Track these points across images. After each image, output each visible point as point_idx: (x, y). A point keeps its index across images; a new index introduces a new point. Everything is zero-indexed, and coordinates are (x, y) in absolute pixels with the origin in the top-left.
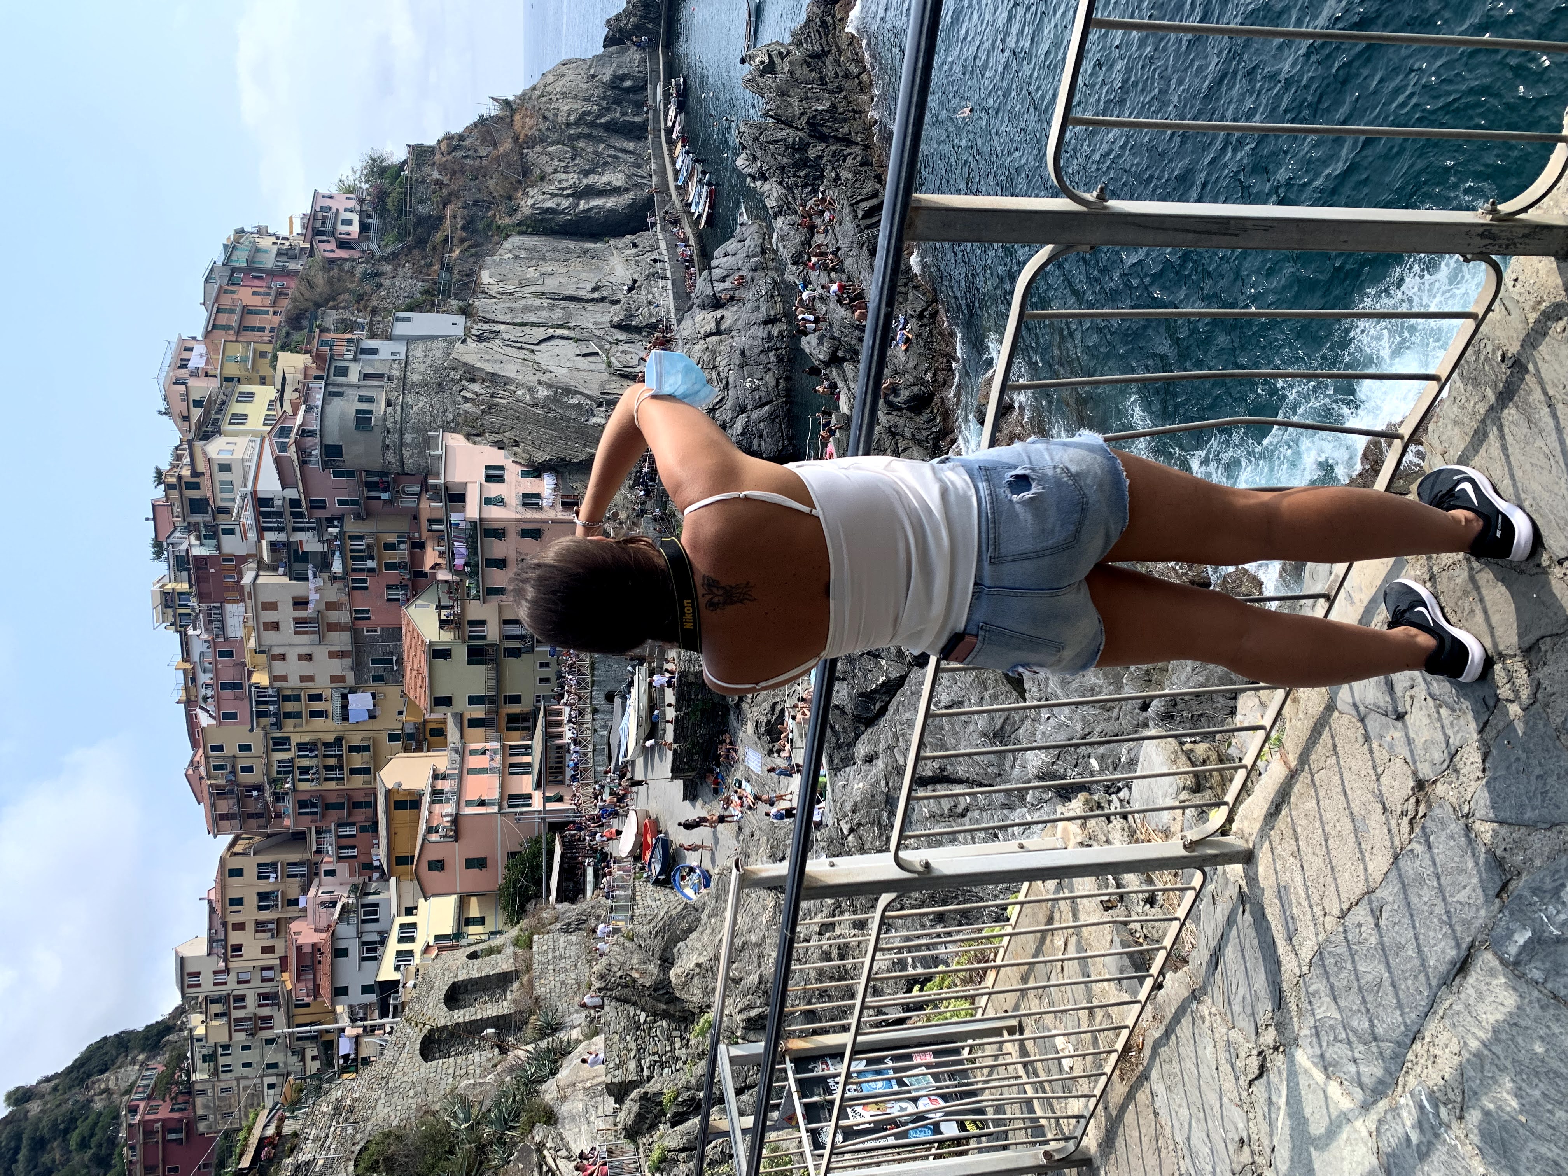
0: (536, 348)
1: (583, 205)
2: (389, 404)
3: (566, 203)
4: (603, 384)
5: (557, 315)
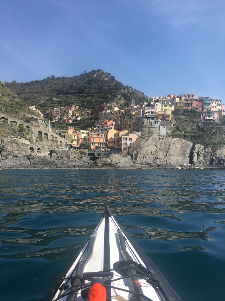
0: (155, 145)
1: (195, 154)
2: (146, 126)
3: (197, 151)
4: (142, 153)
5: (163, 149)
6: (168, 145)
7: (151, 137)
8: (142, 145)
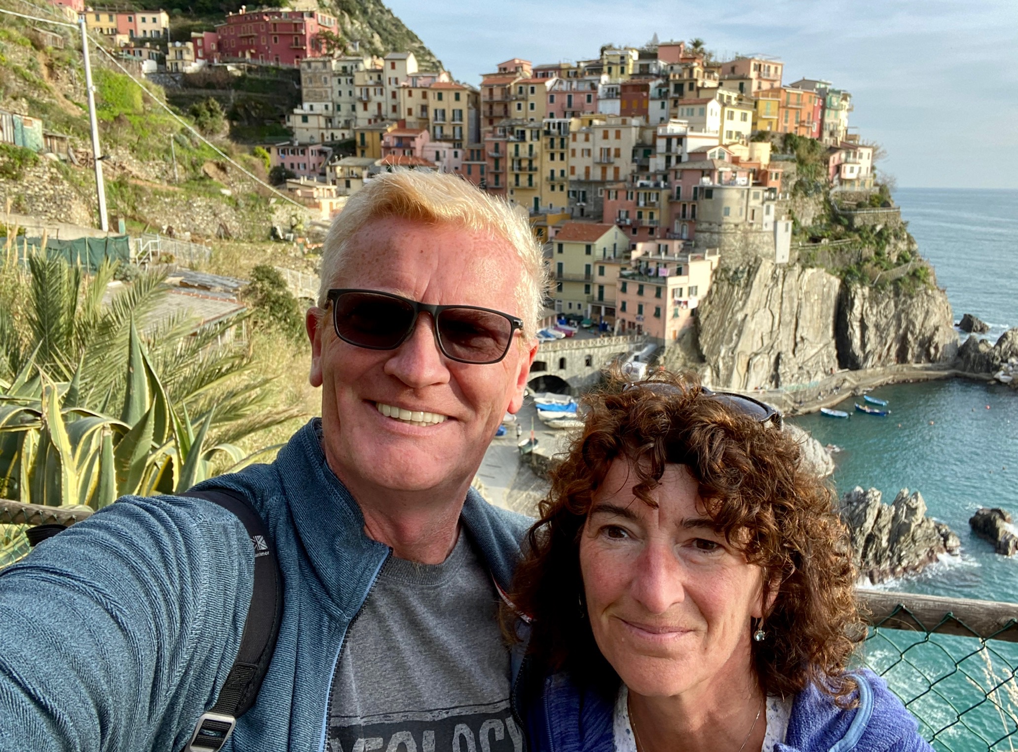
0: (767, 308)
1: (856, 323)
3: (857, 313)
5: (787, 318)
6: (796, 300)
7: (758, 276)
8: (740, 316)
